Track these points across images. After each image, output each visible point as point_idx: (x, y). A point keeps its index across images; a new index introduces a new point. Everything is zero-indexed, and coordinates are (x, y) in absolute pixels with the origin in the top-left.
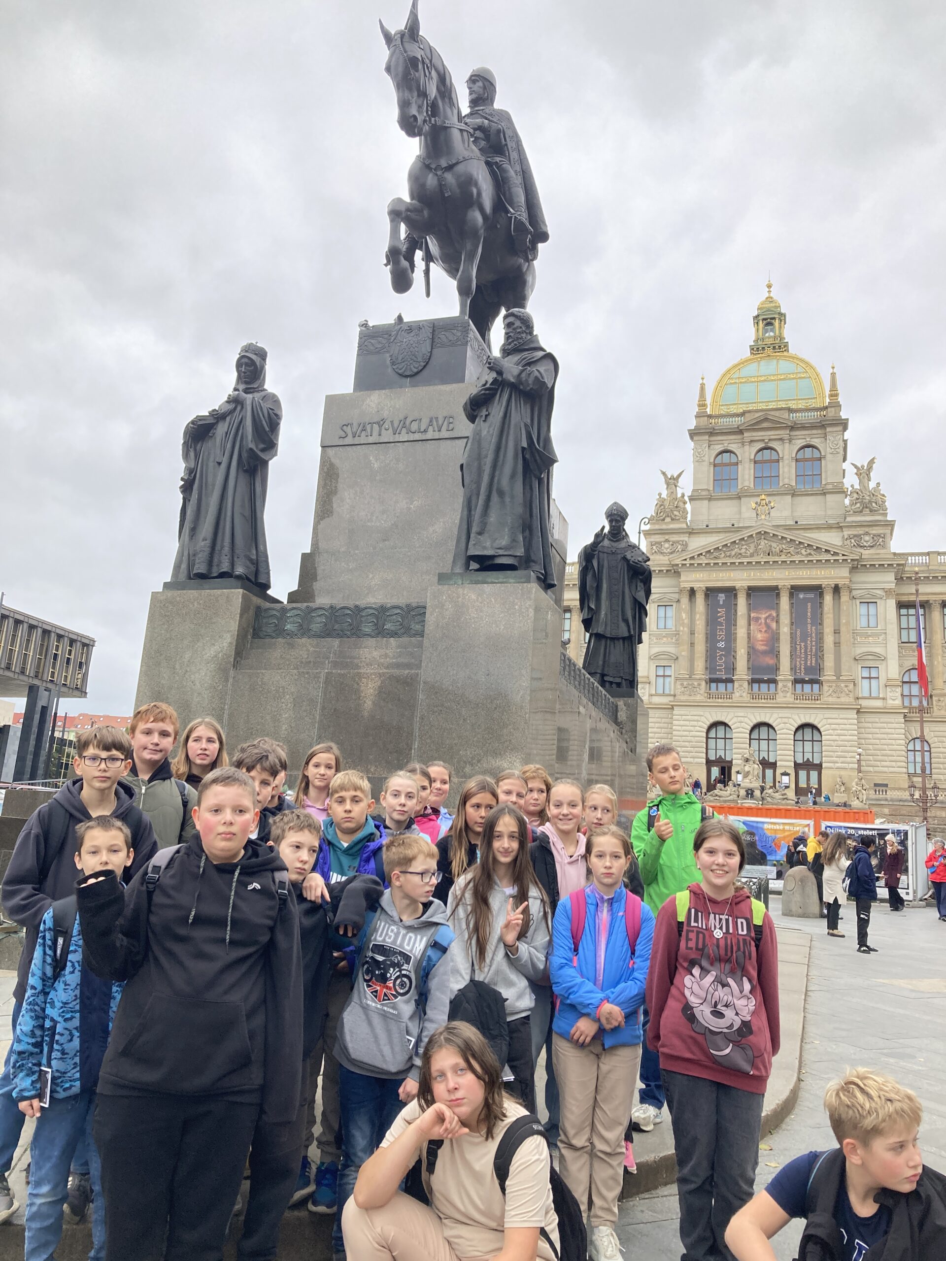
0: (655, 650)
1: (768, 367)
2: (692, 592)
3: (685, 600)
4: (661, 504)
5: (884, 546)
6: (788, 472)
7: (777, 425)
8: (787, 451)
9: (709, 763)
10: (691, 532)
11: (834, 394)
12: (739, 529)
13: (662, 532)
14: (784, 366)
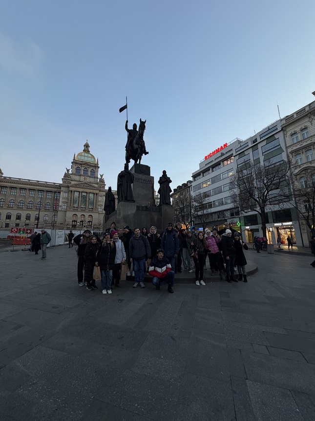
0: (63, 201)
1: (86, 155)
2: (72, 191)
3: (70, 192)
4: (66, 174)
5: (104, 188)
6: (89, 173)
7: (88, 165)
8: (90, 170)
9: (73, 221)
10: (72, 180)
11: (98, 162)
12: (81, 181)
13: (66, 179)
14: (89, 155)
